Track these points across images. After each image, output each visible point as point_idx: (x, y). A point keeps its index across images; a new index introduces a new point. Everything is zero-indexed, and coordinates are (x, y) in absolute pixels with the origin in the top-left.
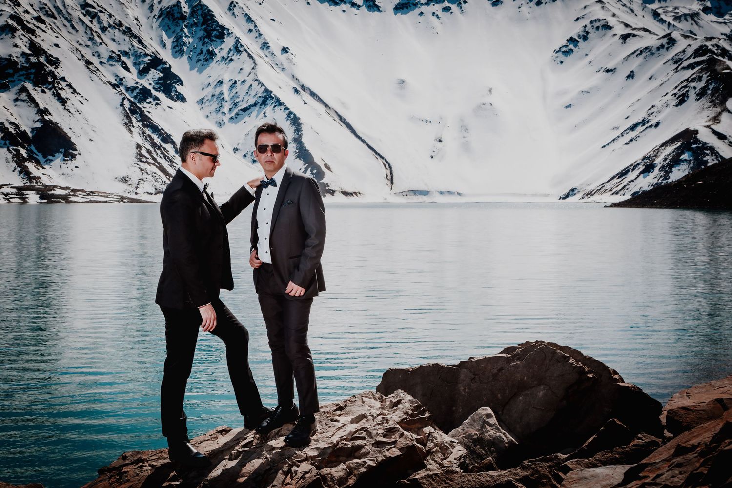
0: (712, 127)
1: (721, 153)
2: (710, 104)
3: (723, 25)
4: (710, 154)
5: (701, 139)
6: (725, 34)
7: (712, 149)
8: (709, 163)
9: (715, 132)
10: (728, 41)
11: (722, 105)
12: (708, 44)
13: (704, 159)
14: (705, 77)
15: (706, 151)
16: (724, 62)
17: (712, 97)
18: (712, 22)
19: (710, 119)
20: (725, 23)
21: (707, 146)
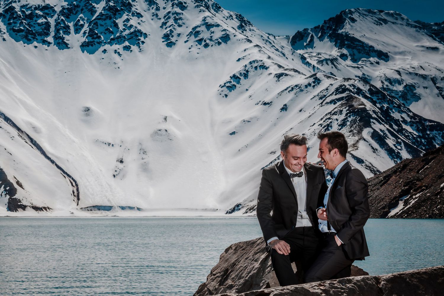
0: (352, 152)
2: (350, 133)
3: (357, 69)
6: (359, 77)
9: (354, 157)
10: (362, 82)
11: (359, 135)
12: (346, 83)
14: (345, 112)
16: (360, 99)
17: (351, 127)
18: (347, 66)
20: (358, 68)
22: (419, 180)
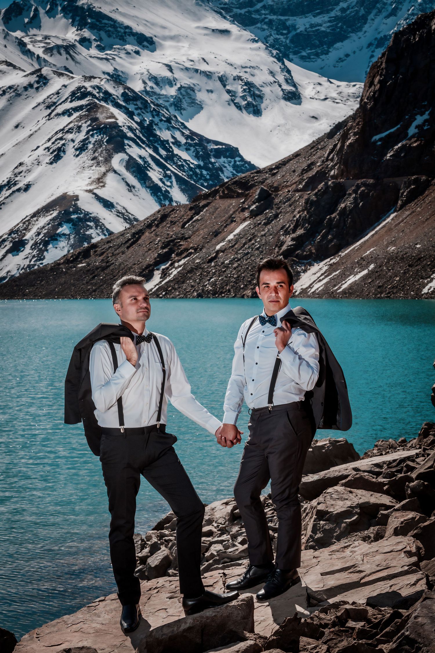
0: (95, 191)
1: (108, 226)
2: (92, 162)
3: (105, 61)
4: (94, 227)
5: (82, 208)
6: (108, 74)
7: (96, 221)
8: (93, 238)
9: (99, 199)
10: (112, 82)
11: (107, 164)
12: (87, 84)
13: (87, 233)
14: (85, 129)
15: (89, 223)
16: (109, 109)
17: (94, 152)
18: (91, 57)
19: (93, 181)
20: (107, 59)
21: (90, 217)
22: (184, 238)
